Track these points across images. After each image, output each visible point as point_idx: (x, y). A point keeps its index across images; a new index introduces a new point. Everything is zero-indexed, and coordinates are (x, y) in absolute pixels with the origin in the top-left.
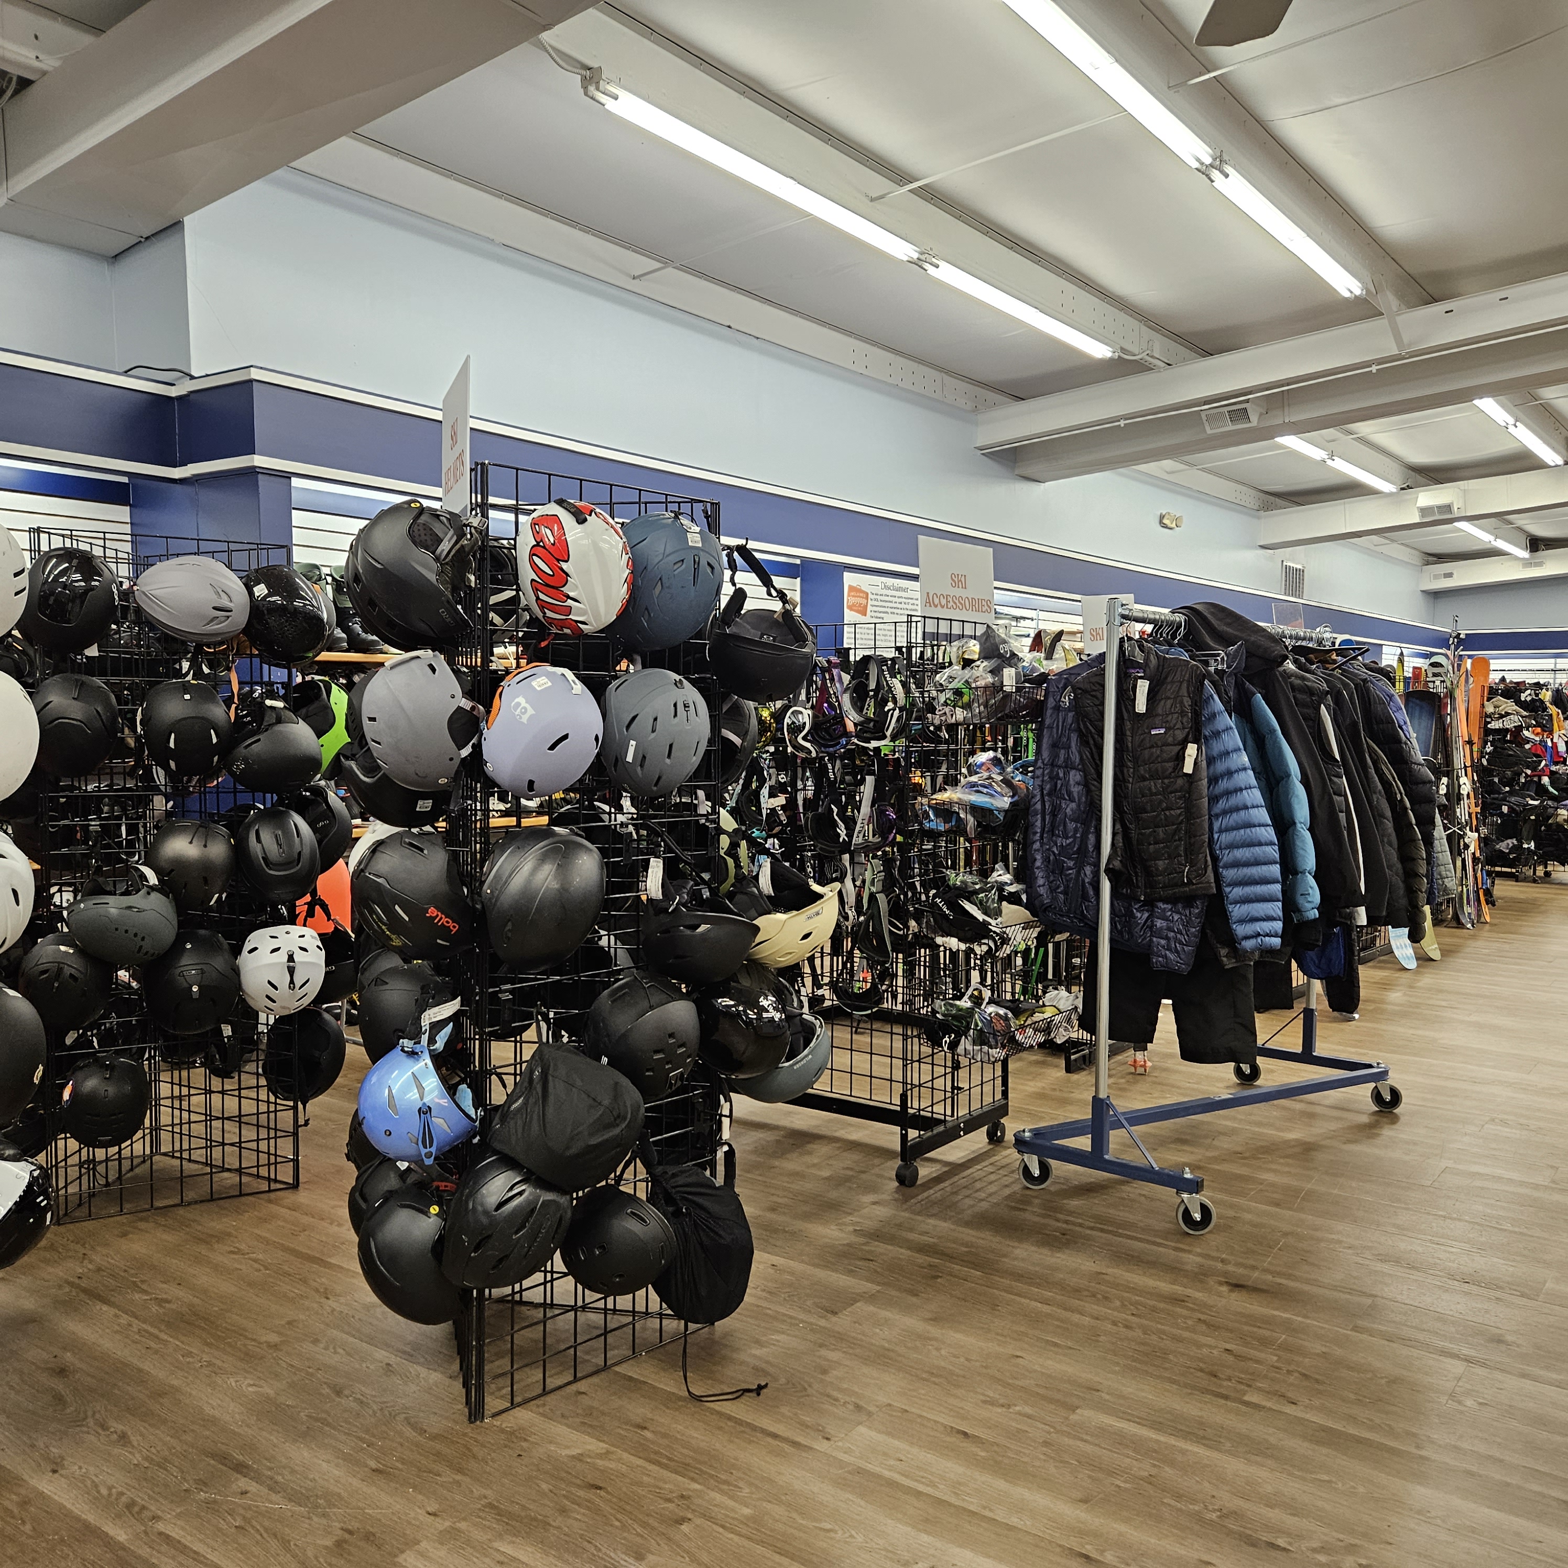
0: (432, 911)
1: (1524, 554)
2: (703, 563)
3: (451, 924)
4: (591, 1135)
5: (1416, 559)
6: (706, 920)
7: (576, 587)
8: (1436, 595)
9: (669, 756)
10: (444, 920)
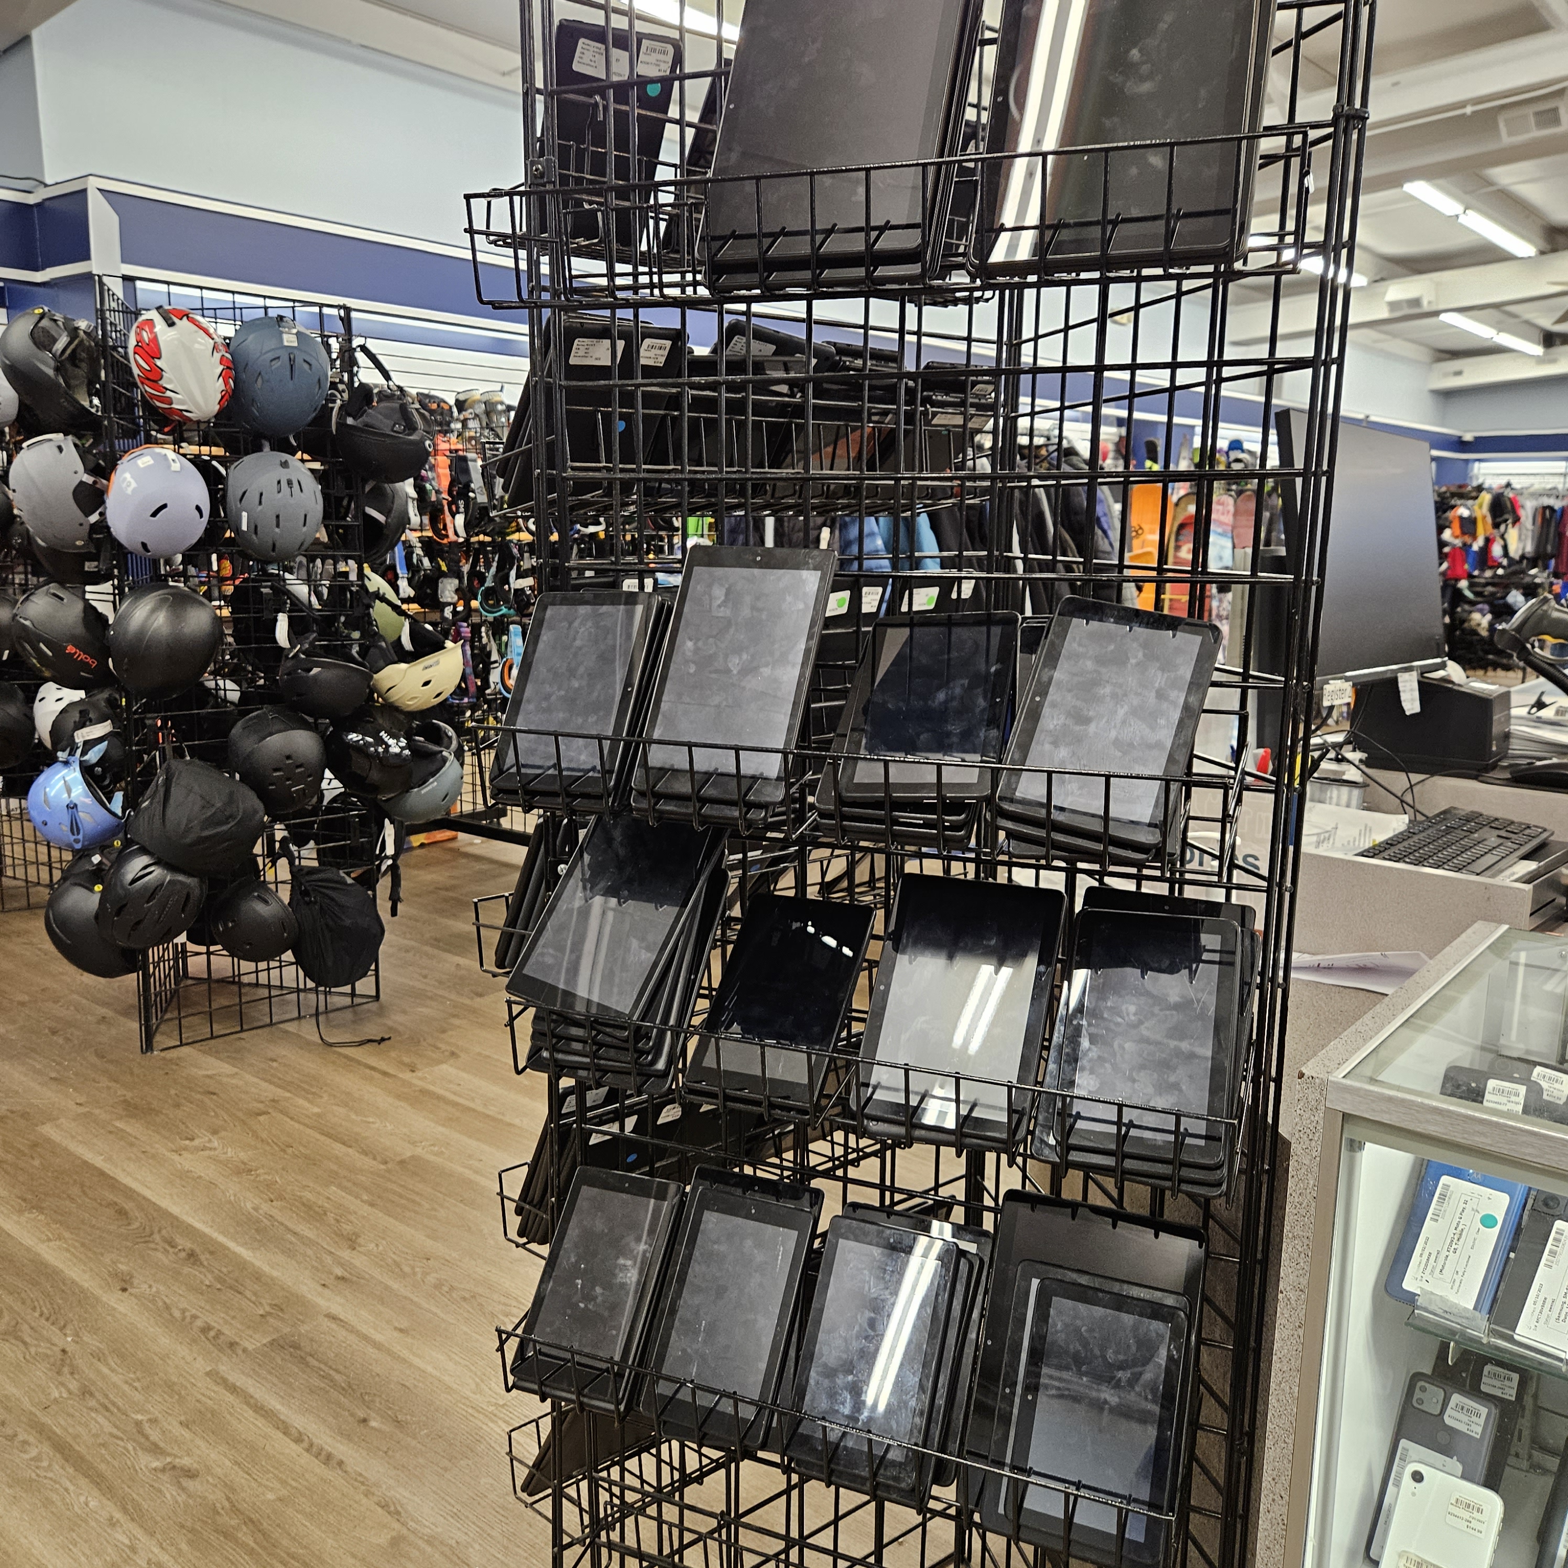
0: (71, 649)
1: (1538, 350)
2: (299, 361)
3: (89, 660)
4: (202, 829)
5: (1423, 355)
6: (318, 664)
7: (170, 381)
8: (1447, 395)
9: (278, 526)
10: (83, 656)
